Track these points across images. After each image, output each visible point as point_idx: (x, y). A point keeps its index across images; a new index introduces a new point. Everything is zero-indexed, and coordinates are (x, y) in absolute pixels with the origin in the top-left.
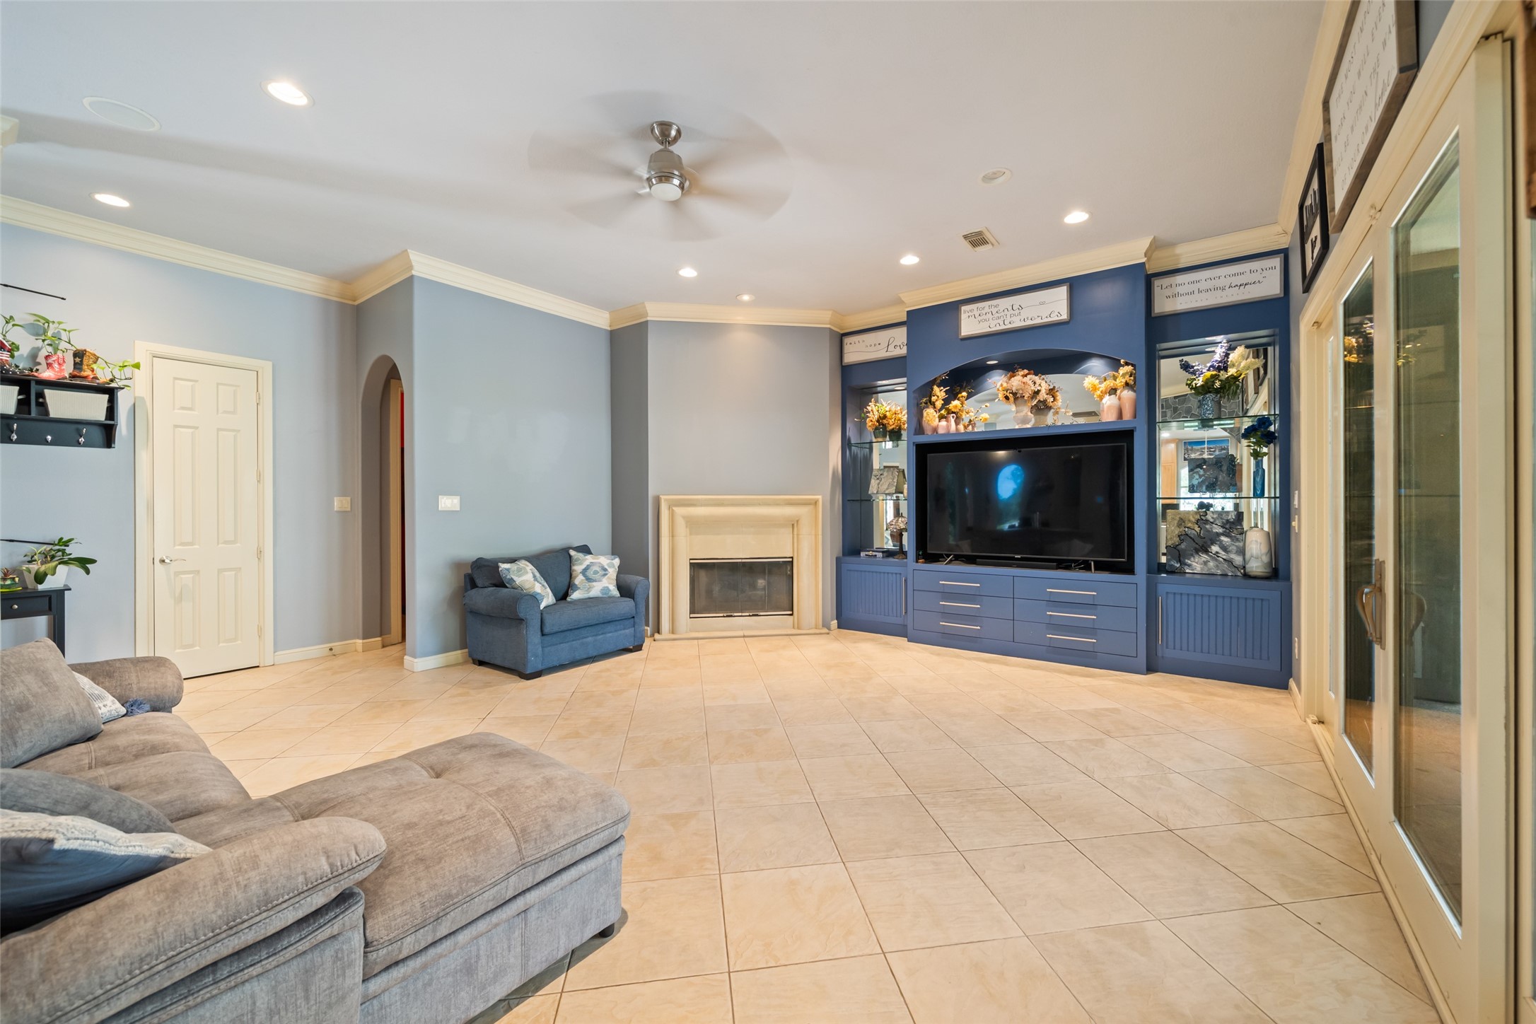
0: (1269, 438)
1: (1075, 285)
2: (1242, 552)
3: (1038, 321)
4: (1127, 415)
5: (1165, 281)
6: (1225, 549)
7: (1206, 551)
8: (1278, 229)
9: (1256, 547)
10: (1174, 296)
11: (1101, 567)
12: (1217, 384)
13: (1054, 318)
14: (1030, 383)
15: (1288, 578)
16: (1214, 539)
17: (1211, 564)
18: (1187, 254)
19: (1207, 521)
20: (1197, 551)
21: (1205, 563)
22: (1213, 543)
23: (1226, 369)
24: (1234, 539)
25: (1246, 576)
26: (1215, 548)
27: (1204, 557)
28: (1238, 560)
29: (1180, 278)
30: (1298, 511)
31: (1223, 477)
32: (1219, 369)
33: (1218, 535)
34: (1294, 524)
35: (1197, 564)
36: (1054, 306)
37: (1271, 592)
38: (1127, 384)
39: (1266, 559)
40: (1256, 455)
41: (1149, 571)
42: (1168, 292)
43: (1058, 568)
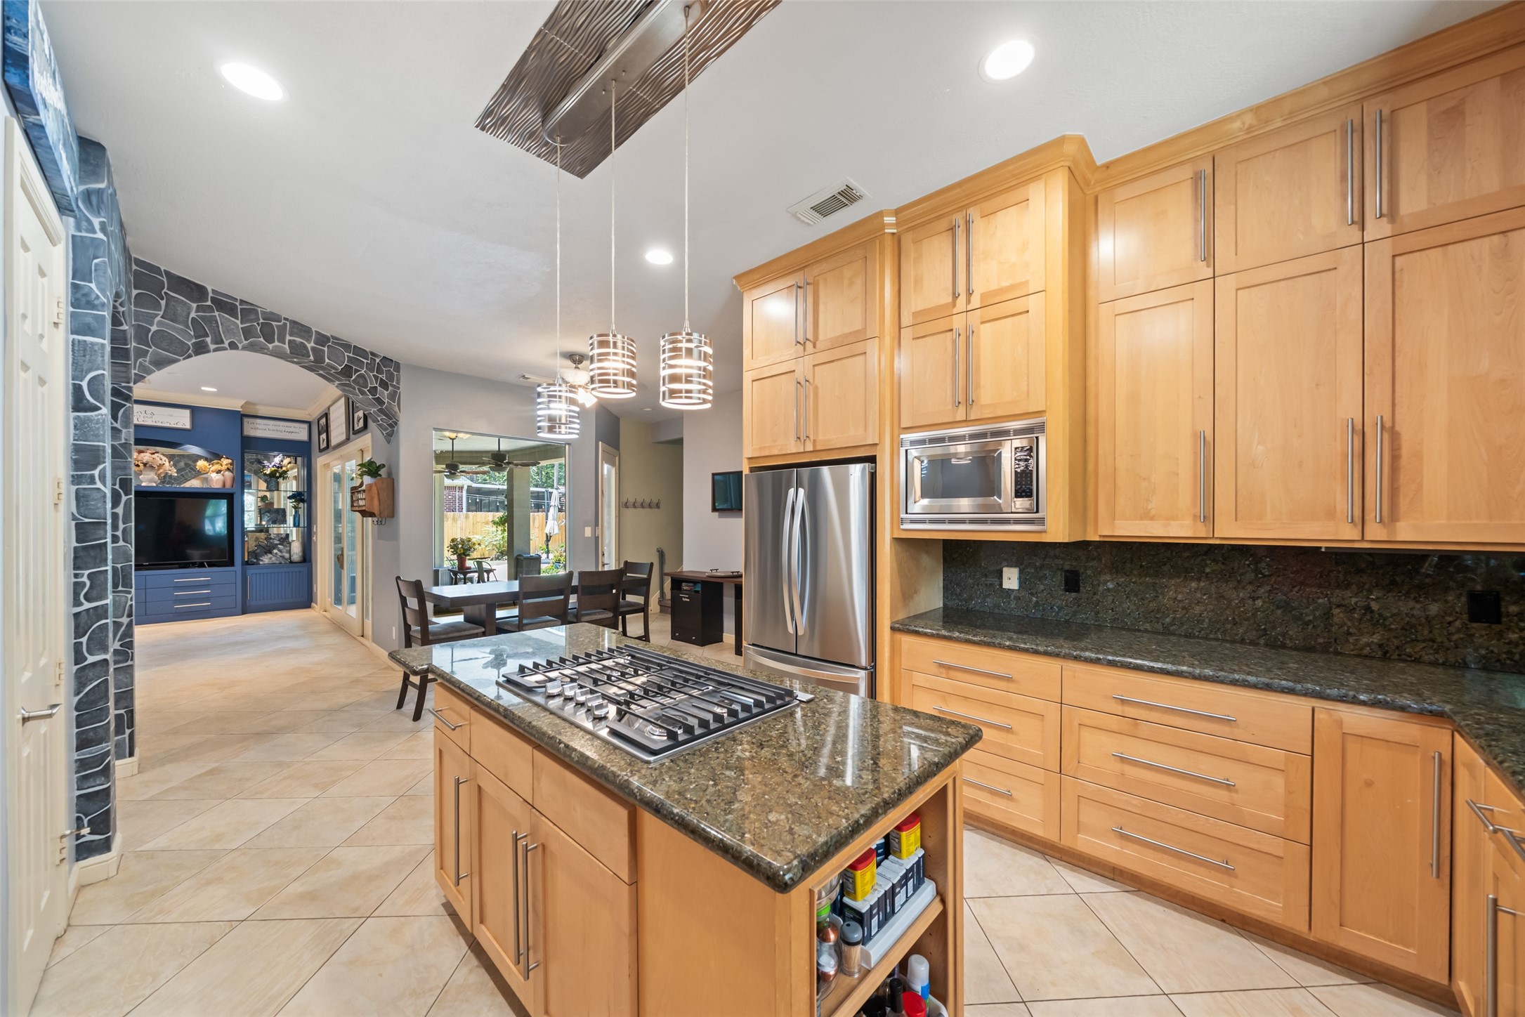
0: (303, 501)
1: (195, 411)
2: (289, 552)
3: (167, 425)
4: (228, 485)
5: (251, 420)
6: (280, 551)
7: (271, 553)
8: (307, 412)
9: (296, 549)
10: (255, 429)
11: (211, 565)
12: (278, 475)
13: (180, 426)
14: (158, 459)
15: (310, 561)
16: (275, 547)
17: (274, 559)
18: (262, 411)
19: (271, 538)
20: (266, 553)
21: (271, 558)
22: (274, 549)
23: (281, 468)
24: (285, 546)
25: (291, 562)
26: (275, 551)
27: (270, 556)
28: (287, 556)
29: (259, 421)
30: (316, 533)
31: (280, 517)
32: (278, 467)
33: (277, 544)
34: (314, 538)
35: (266, 560)
36: (182, 420)
37: (304, 568)
38: (228, 469)
39: (300, 554)
40: (295, 508)
41: (242, 565)
42: (252, 426)
43: (180, 568)
